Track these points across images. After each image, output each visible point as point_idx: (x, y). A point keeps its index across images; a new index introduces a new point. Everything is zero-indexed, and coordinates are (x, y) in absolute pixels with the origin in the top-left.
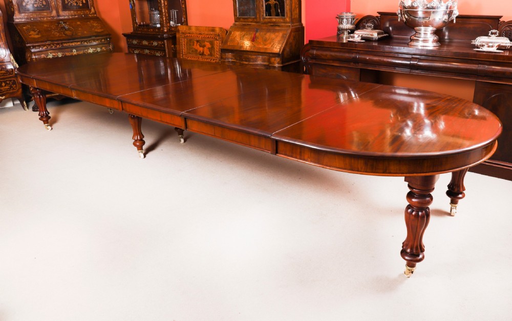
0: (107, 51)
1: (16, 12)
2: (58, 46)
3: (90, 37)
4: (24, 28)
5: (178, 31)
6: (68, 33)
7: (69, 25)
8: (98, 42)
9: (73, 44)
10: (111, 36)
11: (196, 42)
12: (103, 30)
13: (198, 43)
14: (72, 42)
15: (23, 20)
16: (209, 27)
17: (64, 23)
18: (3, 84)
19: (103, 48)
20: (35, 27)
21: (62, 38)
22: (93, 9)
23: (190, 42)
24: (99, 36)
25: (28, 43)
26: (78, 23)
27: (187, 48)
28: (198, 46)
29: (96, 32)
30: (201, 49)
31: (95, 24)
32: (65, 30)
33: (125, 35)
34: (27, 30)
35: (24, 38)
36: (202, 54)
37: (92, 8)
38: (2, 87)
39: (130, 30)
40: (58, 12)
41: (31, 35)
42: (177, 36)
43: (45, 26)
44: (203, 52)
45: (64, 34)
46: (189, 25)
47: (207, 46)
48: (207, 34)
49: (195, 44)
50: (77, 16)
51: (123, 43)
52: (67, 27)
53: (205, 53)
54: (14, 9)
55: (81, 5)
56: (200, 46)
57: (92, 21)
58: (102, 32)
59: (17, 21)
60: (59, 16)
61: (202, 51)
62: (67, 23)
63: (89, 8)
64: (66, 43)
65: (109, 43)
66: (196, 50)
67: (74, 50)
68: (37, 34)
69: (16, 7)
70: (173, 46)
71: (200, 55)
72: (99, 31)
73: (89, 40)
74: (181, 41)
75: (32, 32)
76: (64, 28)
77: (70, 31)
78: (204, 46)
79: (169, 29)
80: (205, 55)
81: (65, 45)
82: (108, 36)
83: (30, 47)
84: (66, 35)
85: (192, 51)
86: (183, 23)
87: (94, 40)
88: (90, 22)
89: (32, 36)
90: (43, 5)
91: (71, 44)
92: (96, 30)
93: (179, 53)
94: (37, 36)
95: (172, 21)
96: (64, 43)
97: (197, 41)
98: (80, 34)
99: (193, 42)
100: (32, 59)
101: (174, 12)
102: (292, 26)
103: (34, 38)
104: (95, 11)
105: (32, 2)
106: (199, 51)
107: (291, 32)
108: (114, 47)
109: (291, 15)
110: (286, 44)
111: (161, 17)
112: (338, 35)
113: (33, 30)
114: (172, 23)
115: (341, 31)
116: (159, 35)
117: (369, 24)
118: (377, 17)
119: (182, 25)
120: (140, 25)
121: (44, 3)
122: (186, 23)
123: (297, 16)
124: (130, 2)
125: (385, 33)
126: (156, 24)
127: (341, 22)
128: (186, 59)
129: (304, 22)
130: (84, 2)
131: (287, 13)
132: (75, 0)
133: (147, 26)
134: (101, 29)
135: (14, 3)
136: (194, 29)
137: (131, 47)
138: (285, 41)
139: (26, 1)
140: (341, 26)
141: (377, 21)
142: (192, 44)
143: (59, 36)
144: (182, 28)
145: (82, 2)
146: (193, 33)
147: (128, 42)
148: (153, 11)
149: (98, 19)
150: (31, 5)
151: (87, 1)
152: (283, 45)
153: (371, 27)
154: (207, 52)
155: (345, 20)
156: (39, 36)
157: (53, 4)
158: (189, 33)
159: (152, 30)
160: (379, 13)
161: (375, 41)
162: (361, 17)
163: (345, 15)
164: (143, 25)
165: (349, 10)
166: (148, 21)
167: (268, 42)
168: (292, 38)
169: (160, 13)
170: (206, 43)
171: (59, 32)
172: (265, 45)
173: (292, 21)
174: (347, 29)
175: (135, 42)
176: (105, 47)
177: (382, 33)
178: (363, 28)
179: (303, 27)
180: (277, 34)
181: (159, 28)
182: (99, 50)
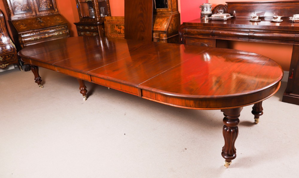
0: (66, 33)
1: (12, 14)
2: (37, 33)
3: (55, 26)
4: (17, 23)
5: (105, 20)
6: (42, 24)
7: (43, 20)
8: (60, 28)
9: (46, 31)
10: (67, 25)
11: (116, 26)
12: (62, 21)
13: (117, 27)
14: (45, 30)
15: (16, 19)
17: (40, 19)
18: (7, 57)
19: (63, 32)
20: (23, 22)
21: (39, 28)
23: (112, 26)
24: (60, 25)
25: (19, 32)
26: (48, 18)
27: (111, 30)
29: (58, 23)
30: (119, 30)
31: (58, 18)
32: (41, 23)
33: (75, 24)
34: (18, 24)
35: (17, 30)
36: (120, 33)
37: (56, 9)
38: (7, 58)
39: (78, 21)
40: (36, 13)
41: (21, 27)
42: (105, 23)
43: (29, 21)
45: (40, 25)
46: (112, 16)
48: (122, 21)
50: (47, 14)
51: (74, 28)
52: (41, 21)
53: (121, 32)
54: (10, 12)
55: (49, 7)
56: (119, 28)
57: (56, 17)
58: (62, 22)
59: (13, 19)
60: (36, 15)
61: (119, 31)
62: (42, 19)
63: (54, 9)
64: (41, 30)
65: (67, 29)
66: (116, 31)
67: (46, 34)
68: (25, 26)
69: (11, 11)
70: (103, 29)
71: (119, 33)
72: (60, 22)
73: (55, 28)
74: (107, 26)
75: (21, 26)
76: (40, 21)
77: (44, 23)
78: (120, 28)
79: (100, 19)
80: (122, 34)
81: (41, 32)
82: (66, 25)
83: (20, 34)
84: (41, 26)
85: (114, 32)
87: (58, 28)
88: (55, 17)
89: (22, 28)
90: (27, 9)
91: (44, 31)
92: (59, 22)
93: (107, 33)
94: (24, 28)
96: (40, 31)
97: (117, 25)
98: (49, 25)
99: (114, 26)
100: (22, 41)
101: (102, 9)
102: (173, 14)
103: (23, 29)
104: (58, 11)
105: (21, 8)
106: (118, 31)
107: (172, 17)
108: (70, 31)
109: (172, 6)
110: (169, 25)
111: (95, 12)
112: (201, 18)
113: (22, 24)
114: (102, 15)
115: (203, 15)
116: (94, 23)
117: (221, 10)
118: (225, 5)
119: (108, 16)
120: (84, 17)
121: (28, 8)
122: (109, 15)
123: (175, 7)
124: (77, 4)
125: (231, 15)
126: (92, 16)
127: (203, 10)
128: (111, 36)
129: (180, 10)
130: (51, 6)
131: (169, 6)
132: (46, 5)
133: (88, 18)
134: (61, 21)
135: (10, 9)
136: (114, 18)
137: (79, 30)
138: (169, 23)
139: (17, 7)
140: (203, 12)
141: (226, 8)
142: (114, 27)
143: (37, 27)
144: (107, 18)
145: (50, 6)
146: (114, 21)
147: (77, 28)
148: (90, 8)
149: (59, 15)
150: (20, 10)
151: (52, 5)
152: (168, 26)
153: (222, 12)
154: (123, 32)
155: (205, 8)
156: (25, 28)
157: (33, 8)
158: (112, 21)
159: (90, 20)
160: (227, 3)
161: (225, 21)
162: (215, 6)
163: (205, 5)
164: (86, 17)
165: (207, 2)
166: (88, 15)
167: (158, 24)
168: (173, 21)
169: (94, 10)
170: (122, 26)
171: (37, 24)
172: (157, 26)
173: (172, 10)
174: (206, 14)
175: (81, 28)
176: (65, 31)
177: (229, 16)
178: (217, 12)
179: (180, 14)
180: (163, 19)
181: (94, 19)
182: (61, 33)
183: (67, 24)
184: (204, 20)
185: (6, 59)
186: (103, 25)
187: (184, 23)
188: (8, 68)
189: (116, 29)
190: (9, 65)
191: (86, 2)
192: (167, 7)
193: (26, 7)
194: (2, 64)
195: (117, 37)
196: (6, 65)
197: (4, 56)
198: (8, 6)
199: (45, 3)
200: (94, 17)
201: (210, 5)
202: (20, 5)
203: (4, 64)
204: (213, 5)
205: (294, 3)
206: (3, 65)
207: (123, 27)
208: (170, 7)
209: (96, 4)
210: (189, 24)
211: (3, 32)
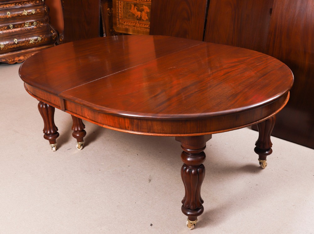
0: (42, 13)
8: (32, 3)
9: (7, 6)
11: (133, 6)
13: (136, 7)
14: (6, 4)
19: (38, 10)
23: (127, 5)
27: (124, 12)
28: (136, 10)
30: (139, 13)
36: (140, 19)
44: (141, 17)
47: (145, 11)
49: (133, 8)
53: (143, 18)
56: (138, 10)
61: (139, 16)
65: (44, 5)
66: (134, 15)
67: (8, 13)
70: (108, 9)
71: (138, 20)
73: (24, 2)
74: (117, 4)
78: (141, 11)
80: (143, 20)
85: (129, 16)
87: (28, 2)
91: (5, 6)
93: (115, 17)
97: (135, 5)
99: (131, 6)
106: (136, 15)
108: (49, 9)
128: (122, 24)
142: (129, 7)
154: (145, 17)
170: (144, 7)
182: (33, 12)
189: (134, 10)
195: (134, 26)
207: (147, 9)
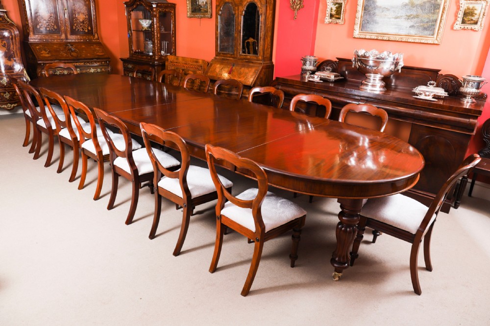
1: (31, 33)
3: (92, 59)
4: (37, 47)
5: (168, 60)
6: (74, 54)
7: (76, 47)
8: (98, 64)
9: (78, 64)
10: (110, 60)
12: (103, 54)
13: (183, 72)
14: (77, 62)
15: (37, 41)
16: (193, 59)
17: (71, 45)
19: (103, 69)
20: (46, 47)
21: (68, 58)
22: (96, 36)
24: (100, 59)
25: (39, 61)
26: (83, 46)
31: (97, 48)
33: (122, 59)
34: (39, 49)
35: (36, 56)
37: (96, 34)
38: (15, 95)
39: (127, 56)
40: (66, 36)
41: (42, 54)
42: (166, 64)
43: (55, 46)
45: (70, 55)
46: (177, 55)
48: (192, 65)
50: (82, 41)
51: (120, 66)
52: (73, 49)
54: (29, 30)
55: (86, 31)
56: (185, 74)
57: (95, 46)
59: (32, 40)
60: (67, 38)
62: (74, 46)
63: (93, 34)
65: (108, 66)
67: (78, 69)
68: (48, 53)
69: (31, 29)
72: (100, 54)
73: (92, 62)
75: (43, 52)
76: (71, 50)
77: (76, 53)
79: (160, 58)
82: (107, 60)
83: (40, 64)
84: (72, 56)
86: (172, 53)
87: (96, 62)
88: (93, 46)
89: (44, 55)
90: (54, 29)
91: (76, 64)
92: (98, 54)
94: (47, 55)
95: (163, 51)
96: (70, 62)
97: (183, 70)
98: (84, 56)
100: (42, 74)
101: (165, 44)
102: (264, 64)
103: (45, 57)
104: (98, 37)
105: (45, 26)
107: (262, 68)
108: (112, 69)
109: (264, 54)
110: (257, 78)
111: (154, 47)
112: (302, 74)
113: (44, 50)
114: (163, 52)
115: (304, 71)
116: (151, 62)
117: (328, 68)
118: (336, 62)
119: (171, 54)
120: (135, 52)
121: (56, 27)
122: (175, 53)
123: (268, 55)
124: (128, 31)
125: (341, 76)
126: (149, 52)
127: (305, 64)
129: (274, 60)
130: (90, 28)
131: (260, 52)
132: (82, 27)
133: (141, 53)
134: (102, 52)
135: (30, 25)
136: (180, 59)
137: (126, 70)
138: (257, 76)
139: (40, 24)
140: (304, 67)
141: (335, 65)
143: (66, 57)
144: (171, 58)
145: (88, 28)
146: (179, 63)
147: (124, 66)
148: (148, 41)
149: (100, 44)
150: (44, 28)
151: (92, 28)
152: (255, 79)
153: (329, 70)
155: (308, 62)
156: (50, 55)
157: (63, 28)
158: (177, 63)
159: (145, 57)
160: (338, 58)
161: (332, 82)
162: (323, 61)
163: (308, 57)
164: (138, 52)
165: (312, 54)
166: (142, 49)
167: (242, 76)
168: (263, 73)
169: (153, 43)
171: (66, 53)
172: (240, 78)
173: (264, 59)
174: (309, 70)
175: (130, 66)
176: (105, 68)
177: (338, 76)
178: (324, 70)
179: (273, 65)
180: (250, 69)
181: (151, 56)
182: (99, 70)
183: (109, 58)
184: (305, 77)
185: (15, 97)
186: (163, 66)
187: (277, 78)
188: (17, 111)
189: (182, 74)
190: (17, 106)
191: (142, 31)
192: (257, 54)
193: (54, 26)
194: (7, 104)
196: (13, 105)
197: (12, 92)
198: (28, 21)
199: (82, 24)
200: (151, 54)
201: (316, 58)
202: (45, 22)
203: (10, 103)
204: (320, 59)
205: (420, 71)
206: (9, 105)
208: (262, 53)
209: (157, 36)
210: (283, 80)
211: (15, 57)
